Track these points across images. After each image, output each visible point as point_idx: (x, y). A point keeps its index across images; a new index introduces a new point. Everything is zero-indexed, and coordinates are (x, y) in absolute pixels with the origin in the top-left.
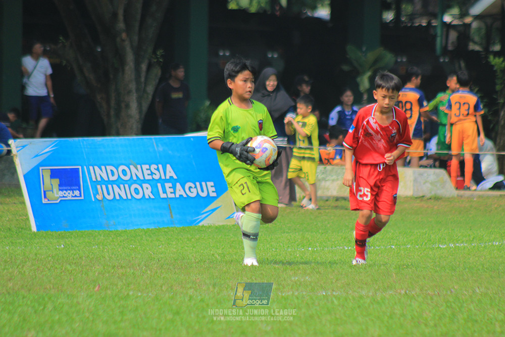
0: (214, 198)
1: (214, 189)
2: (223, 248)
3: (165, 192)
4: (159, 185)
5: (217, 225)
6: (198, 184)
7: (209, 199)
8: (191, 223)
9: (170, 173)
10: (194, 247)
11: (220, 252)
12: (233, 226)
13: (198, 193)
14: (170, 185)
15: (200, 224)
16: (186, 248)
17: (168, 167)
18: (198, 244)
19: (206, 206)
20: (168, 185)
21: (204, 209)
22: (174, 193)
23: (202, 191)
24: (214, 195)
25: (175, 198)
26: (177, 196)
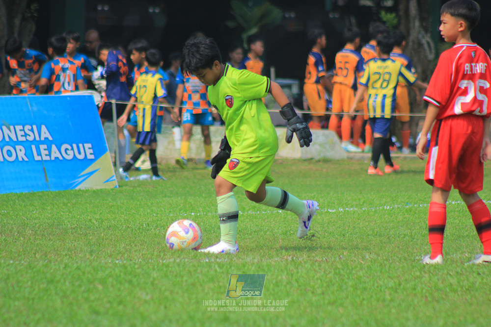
0: (92, 161)
1: (91, 151)
2: (101, 214)
3: (39, 154)
4: (33, 147)
5: (94, 189)
6: (75, 146)
7: (87, 162)
8: (68, 187)
9: (45, 133)
10: (70, 212)
11: (98, 217)
12: (112, 190)
13: (74, 155)
14: (45, 146)
15: (77, 188)
16: (62, 213)
17: (43, 128)
18: (74, 209)
19: (83, 169)
20: (42, 147)
21: (81, 172)
22: (50, 155)
23: (80, 153)
24: (92, 157)
25: (51, 161)
26: (53, 158)
